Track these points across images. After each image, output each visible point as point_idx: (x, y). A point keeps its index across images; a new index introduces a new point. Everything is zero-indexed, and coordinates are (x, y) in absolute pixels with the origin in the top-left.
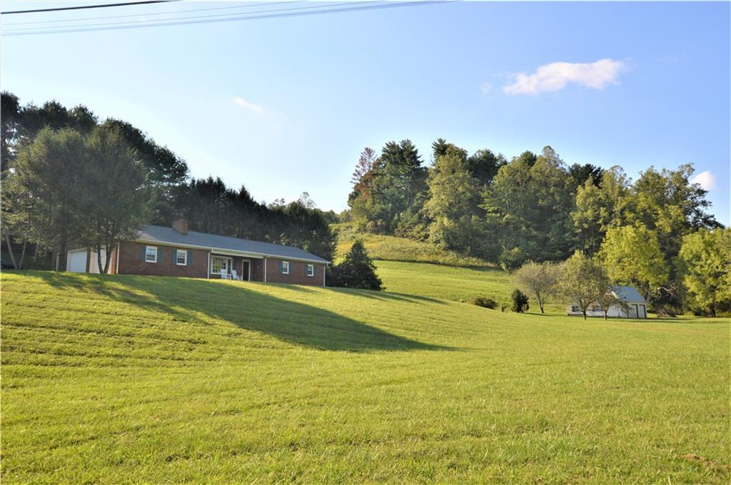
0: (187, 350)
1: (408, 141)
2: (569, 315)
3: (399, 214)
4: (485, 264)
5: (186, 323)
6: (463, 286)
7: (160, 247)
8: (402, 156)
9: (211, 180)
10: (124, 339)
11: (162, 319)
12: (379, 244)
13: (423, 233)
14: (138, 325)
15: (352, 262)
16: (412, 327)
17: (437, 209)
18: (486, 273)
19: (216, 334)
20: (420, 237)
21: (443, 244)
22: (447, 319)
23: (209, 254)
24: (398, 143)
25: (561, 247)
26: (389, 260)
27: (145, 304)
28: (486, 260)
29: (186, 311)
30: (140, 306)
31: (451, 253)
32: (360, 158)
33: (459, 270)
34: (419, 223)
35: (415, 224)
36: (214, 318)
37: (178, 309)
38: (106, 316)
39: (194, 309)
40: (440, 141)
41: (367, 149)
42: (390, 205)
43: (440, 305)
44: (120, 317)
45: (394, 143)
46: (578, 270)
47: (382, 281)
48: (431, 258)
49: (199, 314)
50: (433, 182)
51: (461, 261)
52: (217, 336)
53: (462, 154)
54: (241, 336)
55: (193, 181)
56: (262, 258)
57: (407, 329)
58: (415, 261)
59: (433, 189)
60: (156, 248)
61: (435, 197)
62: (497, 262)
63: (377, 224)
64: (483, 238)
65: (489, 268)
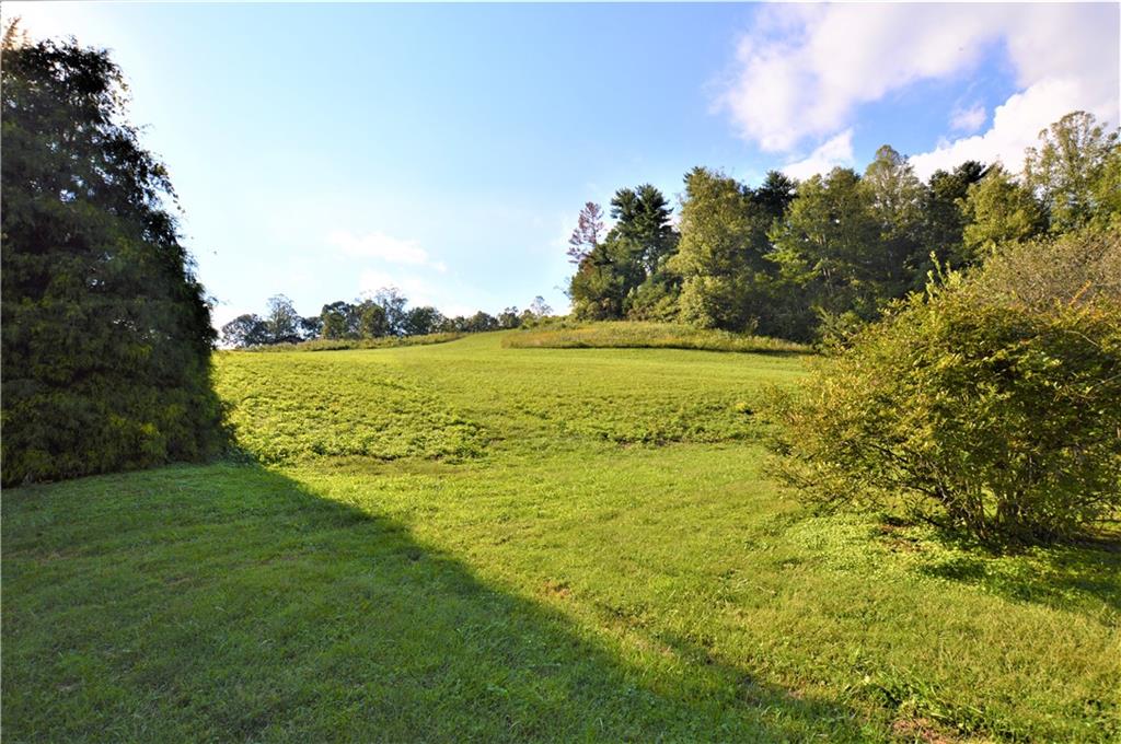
1: (649, 186)
3: (635, 289)
4: (787, 346)
8: (642, 210)
13: (671, 309)
18: (790, 359)
20: (666, 316)
21: (704, 319)
24: (633, 189)
26: (600, 347)
28: (789, 338)
31: (718, 331)
32: (579, 218)
34: (666, 295)
35: (659, 297)
40: (696, 170)
41: (588, 205)
42: (622, 277)
45: (628, 191)
48: (680, 341)
58: (647, 347)
61: (686, 239)
62: (809, 342)
63: (602, 306)
64: (777, 303)
65: (796, 353)
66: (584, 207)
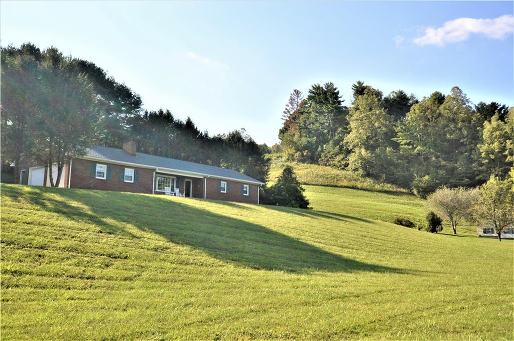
0: (103, 266)
1: (331, 84)
2: (480, 236)
3: (322, 147)
4: (399, 190)
5: (112, 236)
6: (380, 208)
7: (110, 166)
9: (161, 112)
10: (34, 252)
11: (87, 230)
12: (305, 171)
13: (343, 162)
14: (58, 236)
15: (283, 185)
16: (347, 244)
17: (356, 141)
18: (399, 197)
19: (142, 248)
20: (340, 166)
21: (361, 171)
22: (378, 237)
23: (154, 173)
24: (323, 85)
25: (468, 175)
26: (314, 185)
27: (74, 214)
28: (400, 186)
29: (117, 223)
30: (69, 217)
31: (368, 179)
32: (290, 98)
33: (375, 194)
34: (340, 153)
35: (337, 154)
36: (144, 230)
37: (109, 220)
38: (26, 227)
39: (125, 221)
40: (359, 83)
41: (295, 91)
42: (315, 138)
43: (368, 224)
44: (41, 228)
45: (319, 85)
46: (494, 195)
47: (310, 201)
48: (351, 184)
49: (129, 226)
50: (353, 118)
51: (377, 187)
52: (142, 250)
53: (378, 94)
54: (169, 250)
55: (146, 113)
56: (202, 177)
57: (342, 247)
58: (336, 186)
59: (353, 125)
60: (105, 166)
61: (354, 131)
62: (409, 188)
63: (303, 154)
65: (402, 194)
66: (293, 92)
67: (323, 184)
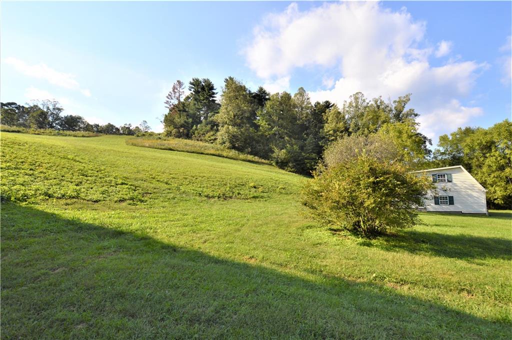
1: (208, 80)
3: (197, 126)
4: (260, 160)
8: (203, 90)
13: (213, 138)
17: (224, 118)
18: (261, 166)
20: (210, 140)
21: (227, 144)
24: (201, 79)
25: (315, 151)
28: (260, 157)
31: (233, 151)
32: (173, 87)
33: (240, 162)
34: (211, 131)
35: (208, 132)
40: (230, 78)
41: (178, 81)
42: (191, 119)
45: (198, 79)
48: (217, 153)
53: (243, 88)
58: (202, 153)
62: (268, 160)
63: (179, 131)
64: (258, 142)
65: (263, 163)
66: (176, 82)
67: (190, 150)
